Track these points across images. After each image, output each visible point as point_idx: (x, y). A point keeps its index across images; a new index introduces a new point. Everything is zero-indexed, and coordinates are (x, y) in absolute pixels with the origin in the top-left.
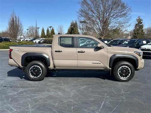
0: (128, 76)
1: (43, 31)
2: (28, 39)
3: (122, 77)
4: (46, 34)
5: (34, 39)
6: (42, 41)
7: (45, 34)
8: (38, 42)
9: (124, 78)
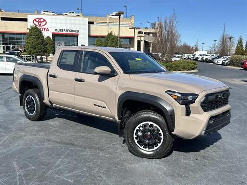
0: (155, 148)
1: (240, 42)
2: (210, 57)
3: (142, 147)
4: (244, 49)
5: (218, 57)
6: (227, 61)
7: (243, 47)
8: (221, 63)
9: (147, 149)
